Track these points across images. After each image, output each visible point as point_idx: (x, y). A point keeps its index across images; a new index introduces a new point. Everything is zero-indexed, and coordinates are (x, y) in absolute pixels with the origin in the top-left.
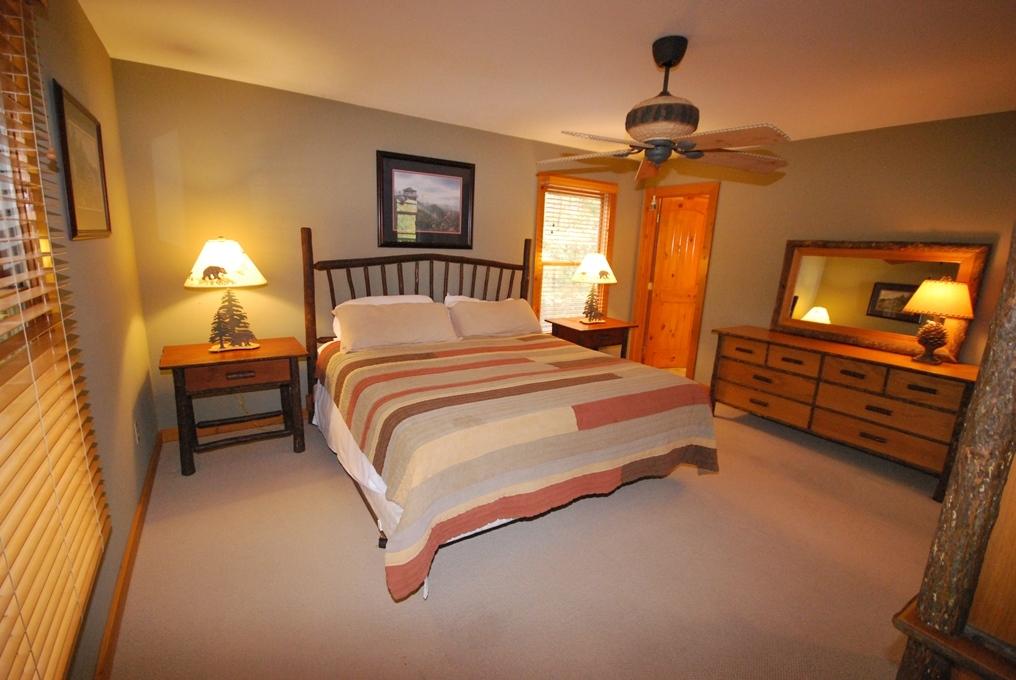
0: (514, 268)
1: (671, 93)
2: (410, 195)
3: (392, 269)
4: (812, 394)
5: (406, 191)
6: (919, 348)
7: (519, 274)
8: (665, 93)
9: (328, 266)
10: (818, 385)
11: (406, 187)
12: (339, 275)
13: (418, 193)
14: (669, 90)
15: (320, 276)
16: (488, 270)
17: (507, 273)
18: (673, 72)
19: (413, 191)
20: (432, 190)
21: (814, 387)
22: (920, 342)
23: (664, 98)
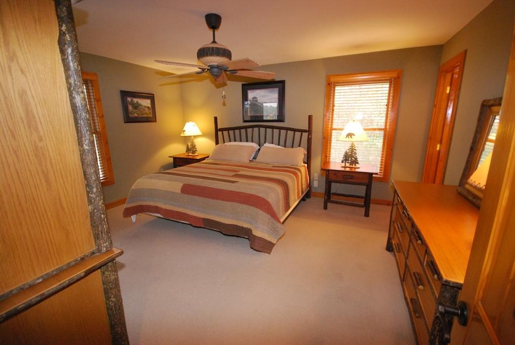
0: (302, 131)
1: (217, 42)
2: (255, 99)
3: (243, 131)
5: (253, 98)
7: (305, 135)
8: (214, 42)
9: (222, 130)
11: (253, 97)
12: (225, 133)
13: (258, 99)
14: (216, 40)
15: (220, 133)
16: (287, 132)
17: (298, 134)
19: (256, 98)
20: (264, 96)
23: (214, 44)
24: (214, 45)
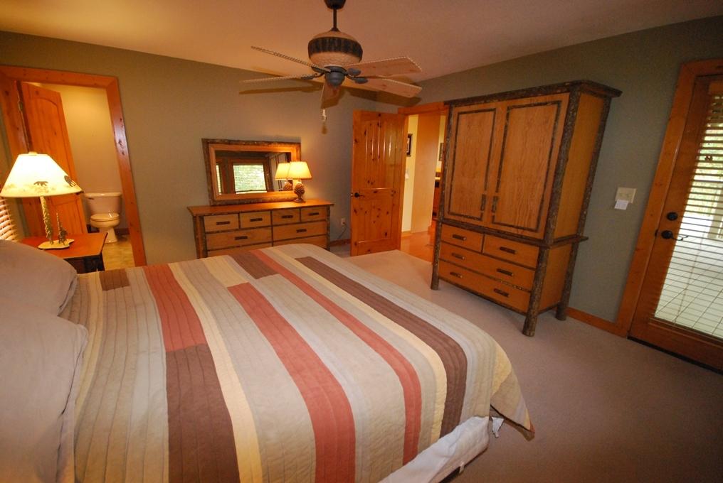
1: (339, 29)
4: (271, 235)
6: (296, 196)
8: (335, 29)
10: (272, 229)
14: (338, 27)
18: (339, 13)
21: (270, 231)
22: (296, 193)
23: (336, 33)
24: (335, 35)
